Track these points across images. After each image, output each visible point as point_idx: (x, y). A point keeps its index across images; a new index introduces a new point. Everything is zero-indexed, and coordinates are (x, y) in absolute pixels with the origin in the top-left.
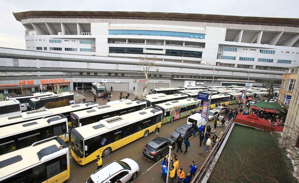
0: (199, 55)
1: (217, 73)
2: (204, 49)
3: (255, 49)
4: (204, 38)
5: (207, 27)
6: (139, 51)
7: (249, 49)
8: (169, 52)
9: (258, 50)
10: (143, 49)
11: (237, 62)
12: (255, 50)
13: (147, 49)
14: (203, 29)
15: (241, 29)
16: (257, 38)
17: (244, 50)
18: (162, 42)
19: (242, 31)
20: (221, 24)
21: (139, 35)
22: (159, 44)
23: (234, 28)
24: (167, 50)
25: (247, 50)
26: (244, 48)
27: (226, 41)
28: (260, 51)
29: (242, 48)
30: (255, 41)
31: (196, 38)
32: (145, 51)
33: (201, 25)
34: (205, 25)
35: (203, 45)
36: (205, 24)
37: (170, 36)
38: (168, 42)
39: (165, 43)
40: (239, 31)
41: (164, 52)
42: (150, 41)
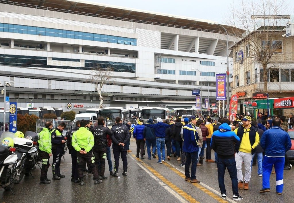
2: (137, 59)
3: (194, 59)
4: (135, 44)
5: (137, 29)
6: (41, 62)
7: (188, 59)
8: (90, 65)
9: (198, 61)
11: (178, 77)
12: (195, 61)
13: (54, 59)
14: (132, 31)
15: (176, 33)
16: (194, 46)
17: (183, 61)
18: (75, 48)
19: (178, 36)
20: (153, 26)
21: (39, 35)
22: (68, 51)
23: (169, 32)
24: (86, 61)
25: (186, 60)
26: (183, 58)
27: (162, 48)
28: (200, 62)
29: (181, 59)
30: (192, 49)
31: (119, 43)
32: (50, 62)
33: (128, 26)
34: (133, 25)
35: (134, 54)
36: (132, 24)
37: (90, 39)
38: (86, 49)
39: (81, 50)
40: (174, 36)
41: (82, 64)
42: (55, 47)
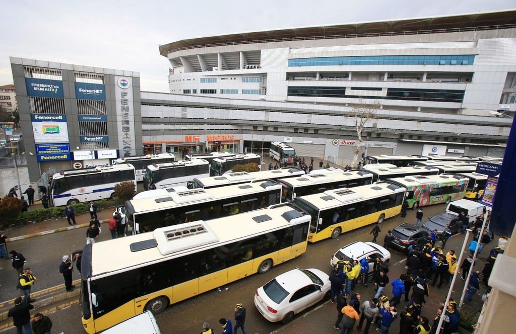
0: (457, 96)
1: (499, 132)
2: (468, 84)
4: (471, 63)
5: (480, 40)
6: (339, 92)
8: (394, 94)
10: (345, 88)
13: (353, 88)
14: (471, 44)
18: (380, 75)
21: (340, 65)
22: (374, 79)
24: (389, 89)
31: (452, 63)
32: (348, 92)
33: (466, 38)
34: (477, 35)
35: (467, 77)
36: (475, 34)
37: (398, 63)
38: (392, 75)
39: (386, 76)
41: (384, 93)
42: (357, 75)
